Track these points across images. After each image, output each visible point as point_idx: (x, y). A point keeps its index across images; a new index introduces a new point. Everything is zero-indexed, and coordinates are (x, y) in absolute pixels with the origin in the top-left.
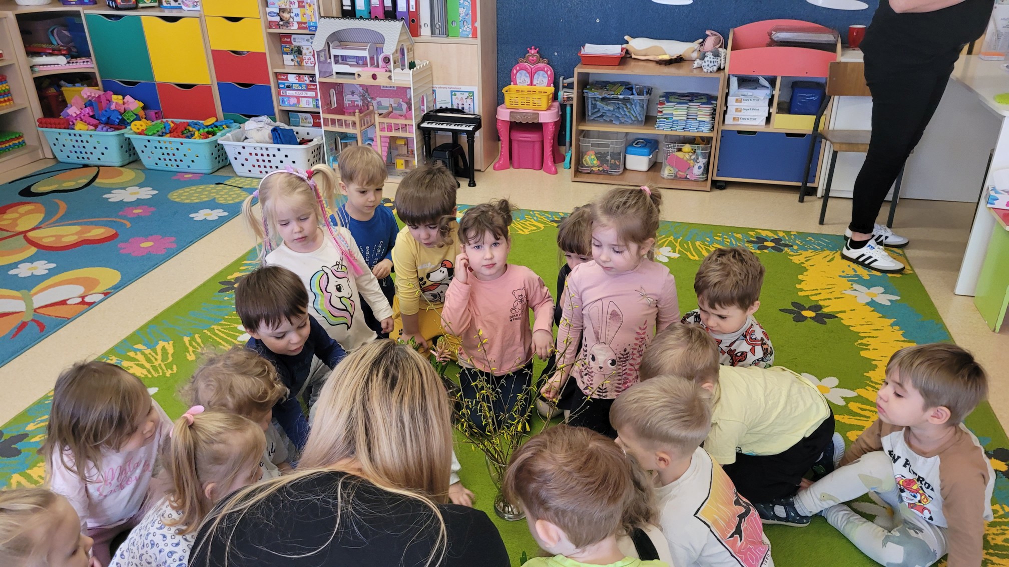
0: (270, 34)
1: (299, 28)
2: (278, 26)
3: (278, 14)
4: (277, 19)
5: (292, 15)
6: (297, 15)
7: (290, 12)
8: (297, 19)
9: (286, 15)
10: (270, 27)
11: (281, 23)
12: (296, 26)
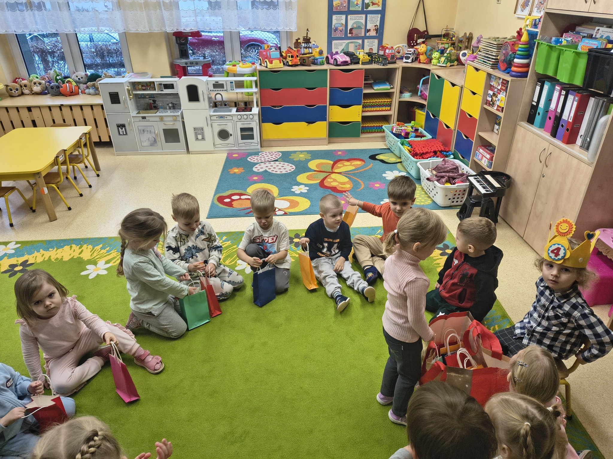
0: (485, 108)
1: (497, 110)
2: (490, 105)
3: (491, 97)
4: (490, 99)
5: (497, 99)
6: (499, 100)
7: (496, 97)
8: (498, 103)
9: (494, 98)
10: (486, 104)
11: (491, 103)
12: (495, 108)
